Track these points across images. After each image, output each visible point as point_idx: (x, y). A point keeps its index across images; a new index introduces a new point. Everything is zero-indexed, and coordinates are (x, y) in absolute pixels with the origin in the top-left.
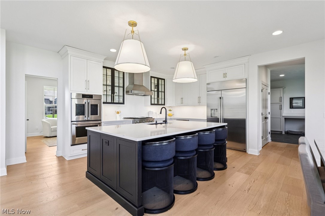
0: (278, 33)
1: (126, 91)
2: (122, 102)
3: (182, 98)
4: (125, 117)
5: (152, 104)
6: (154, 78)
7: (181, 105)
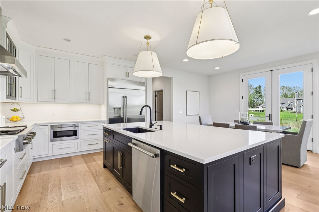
3: (54, 91)
5: (7, 97)
6: (9, 38)
7: (53, 100)
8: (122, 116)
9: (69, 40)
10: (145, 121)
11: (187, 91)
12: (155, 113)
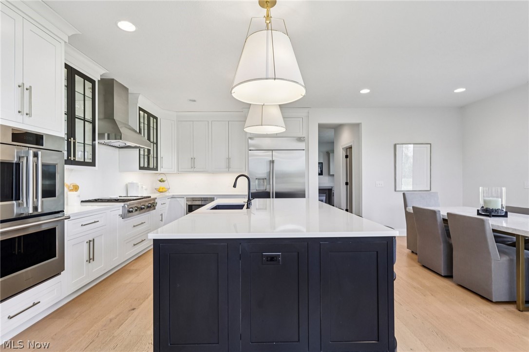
0: (365, 91)
1: (98, 134)
2: (91, 161)
3: (193, 159)
4: (84, 200)
5: (141, 168)
6: (145, 112)
7: (192, 170)
8: (268, 190)
9: (195, 101)
10: (305, 197)
11: (395, 146)
12: (345, 186)
